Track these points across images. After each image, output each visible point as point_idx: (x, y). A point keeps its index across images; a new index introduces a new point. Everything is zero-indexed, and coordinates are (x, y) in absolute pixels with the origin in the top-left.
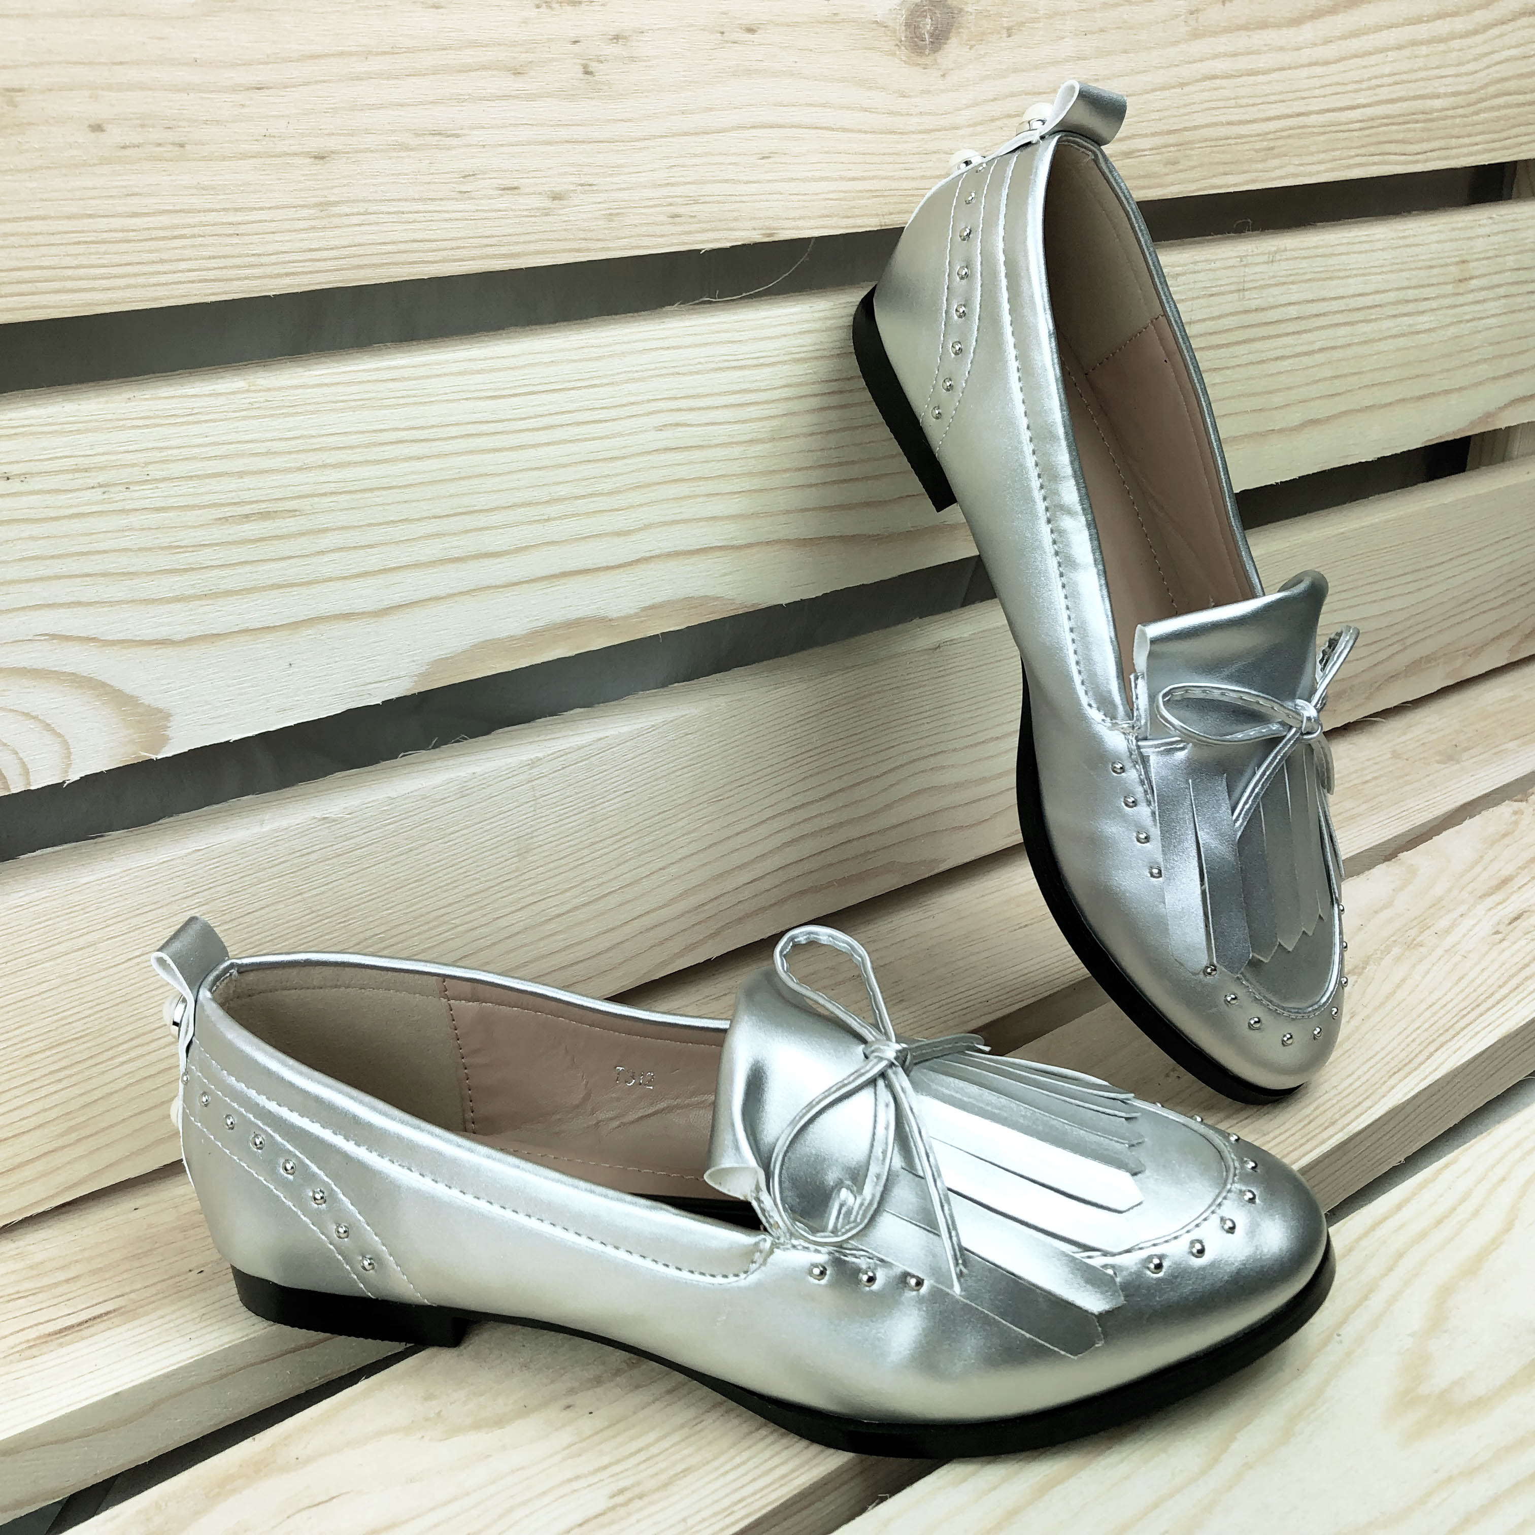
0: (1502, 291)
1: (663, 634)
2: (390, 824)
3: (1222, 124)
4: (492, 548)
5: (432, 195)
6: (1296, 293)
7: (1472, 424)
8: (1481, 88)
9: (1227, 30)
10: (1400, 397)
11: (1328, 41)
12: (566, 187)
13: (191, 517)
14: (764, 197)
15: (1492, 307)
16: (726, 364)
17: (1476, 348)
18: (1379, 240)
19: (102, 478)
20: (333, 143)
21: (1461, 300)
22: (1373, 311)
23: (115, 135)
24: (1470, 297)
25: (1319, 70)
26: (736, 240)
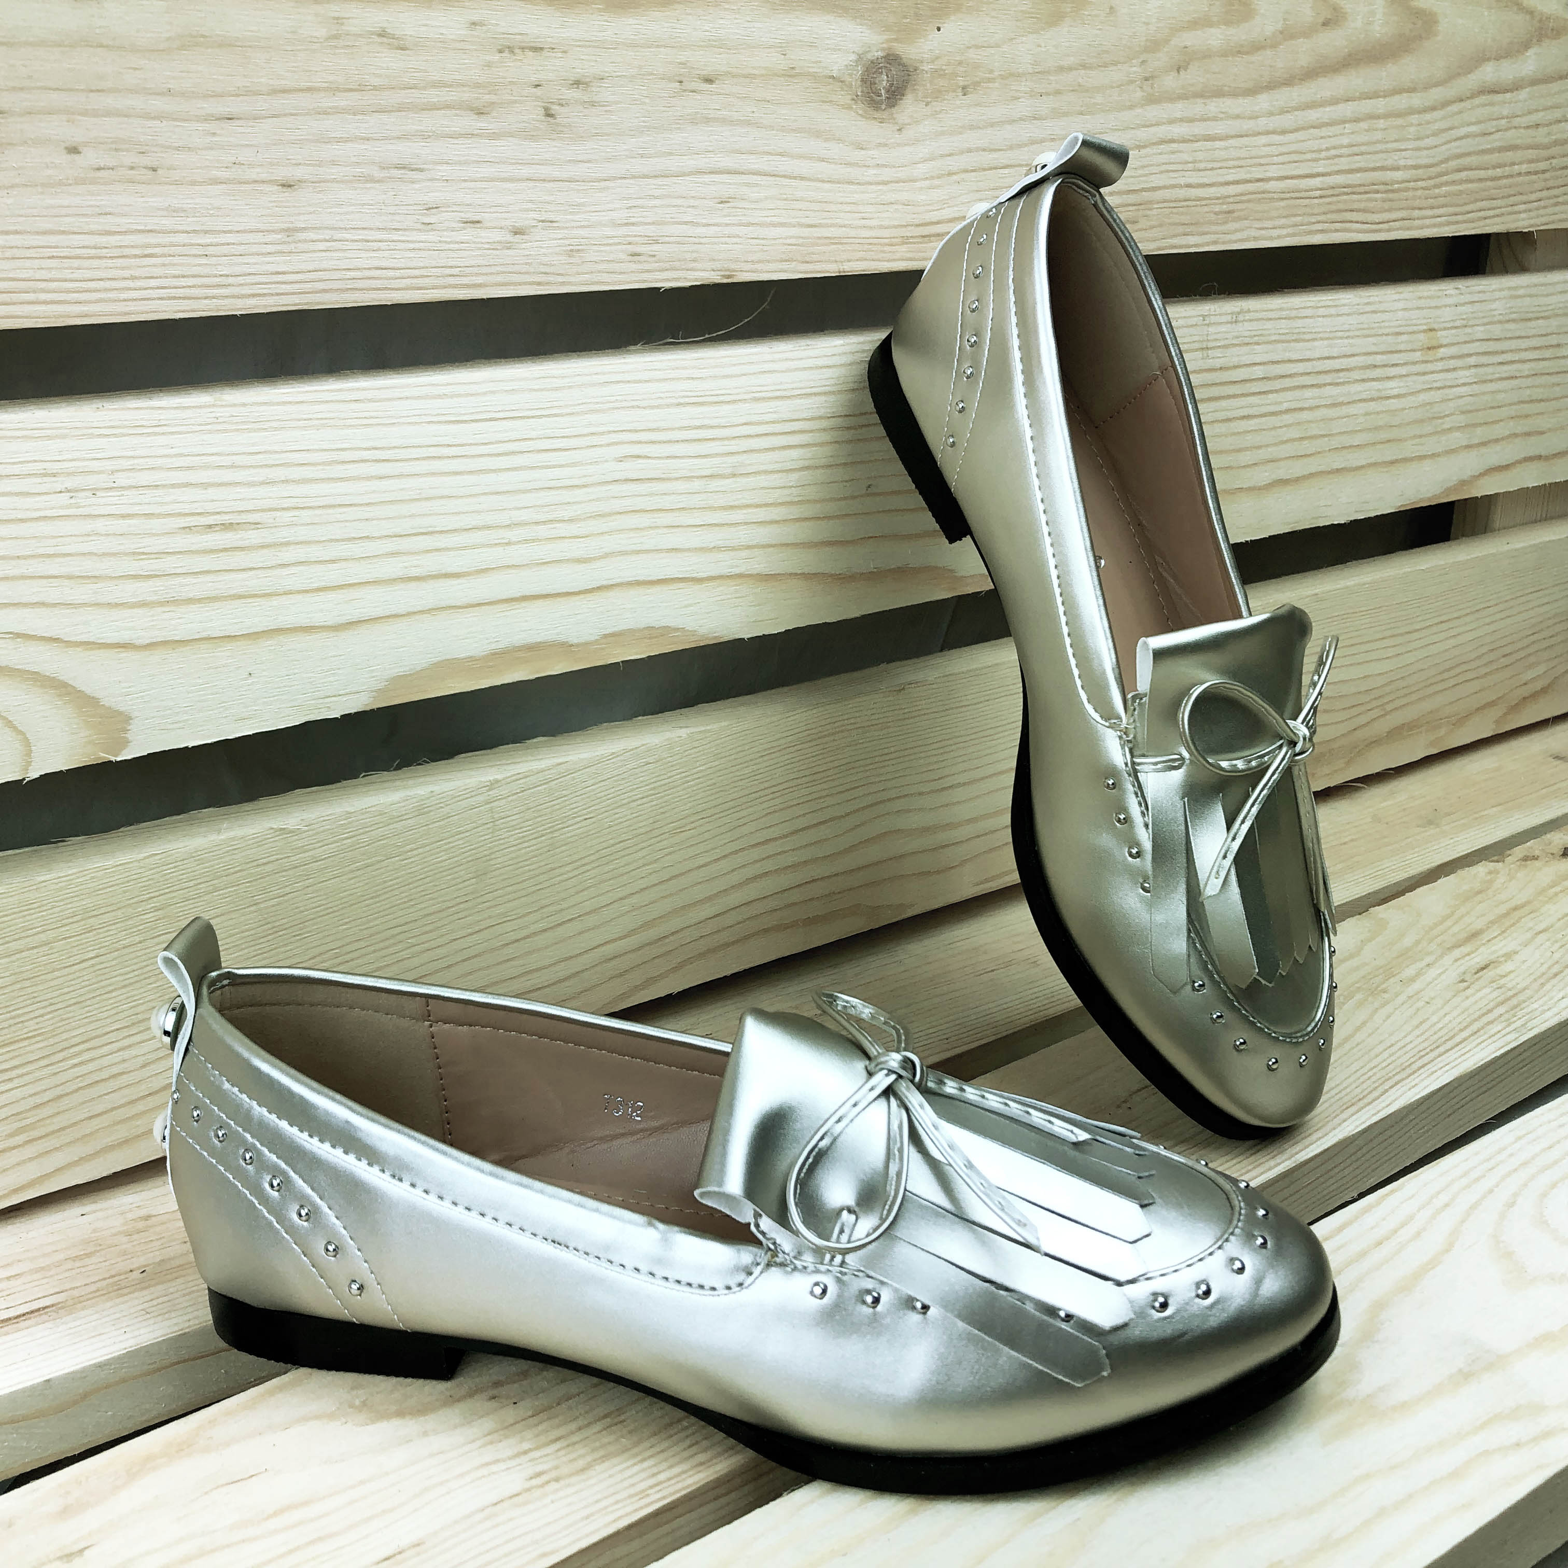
0: (1472, 360)
1: (622, 662)
2: (347, 838)
3: (1181, 186)
4: (451, 570)
5: (397, 226)
6: (1261, 353)
7: (1448, 490)
8: (1442, 162)
9: (1183, 97)
10: (1372, 460)
11: (1283, 111)
12: (527, 222)
13: (155, 525)
14: (723, 240)
15: (1464, 375)
16: (687, 400)
17: (1447, 416)
18: (1344, 305)
19: (70, 483)
20: (299, 173)
21: (1430, 367)
22: (1341, 374)
23: (90, 157)
24: (1440, 365)
25: (1277, 138)
26: (696, 280)
